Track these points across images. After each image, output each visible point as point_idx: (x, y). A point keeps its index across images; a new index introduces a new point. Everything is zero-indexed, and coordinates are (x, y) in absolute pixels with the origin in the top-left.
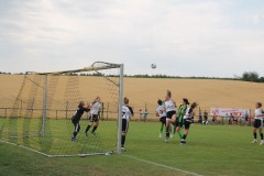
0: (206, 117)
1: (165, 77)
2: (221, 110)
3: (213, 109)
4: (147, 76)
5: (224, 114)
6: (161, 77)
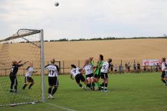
2: (150, 61)
4: (100, 39)
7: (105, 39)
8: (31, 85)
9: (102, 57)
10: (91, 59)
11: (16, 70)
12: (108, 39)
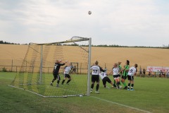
0: (144, 73)
1: (117, 46)
2: (154, 67)
3: (149, 67)
4: (106, 46)
5: (156, 71)
6: (115, 46)
7: (110, 46)
8: (69, 81)
9: (128, 62)
10: (120, 63)
11: (58, 68)
12: (112, 46)
